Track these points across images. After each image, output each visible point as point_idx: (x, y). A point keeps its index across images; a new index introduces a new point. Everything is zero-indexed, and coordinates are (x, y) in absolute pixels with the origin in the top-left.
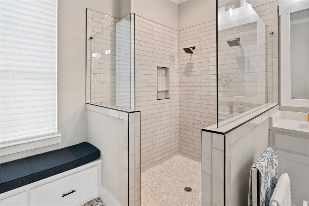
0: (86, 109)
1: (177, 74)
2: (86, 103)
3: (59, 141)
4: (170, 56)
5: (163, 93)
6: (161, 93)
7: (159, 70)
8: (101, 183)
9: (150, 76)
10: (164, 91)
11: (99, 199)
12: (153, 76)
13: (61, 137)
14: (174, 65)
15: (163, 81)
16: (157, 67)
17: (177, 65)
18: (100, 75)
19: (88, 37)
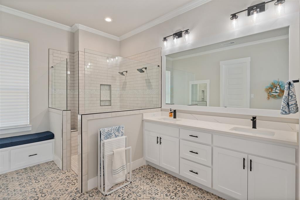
0: (48, 111)
1: (119, 89)
2: (49, 107)
3: (30, 129)
4: (112, 77)
5: (107, 102)
6: (105, 101)
7: (101, 87)
8: (55, 153)
9: (94, 90)
10: (108, 100)
11: (53, 161)
12: (97, 90)
13: (31, 127)
14: (116, 83)
15: (107, 94)
16: (100, 85)
17: (118, 83)
18: (58, 90)
19: (50, 66)
